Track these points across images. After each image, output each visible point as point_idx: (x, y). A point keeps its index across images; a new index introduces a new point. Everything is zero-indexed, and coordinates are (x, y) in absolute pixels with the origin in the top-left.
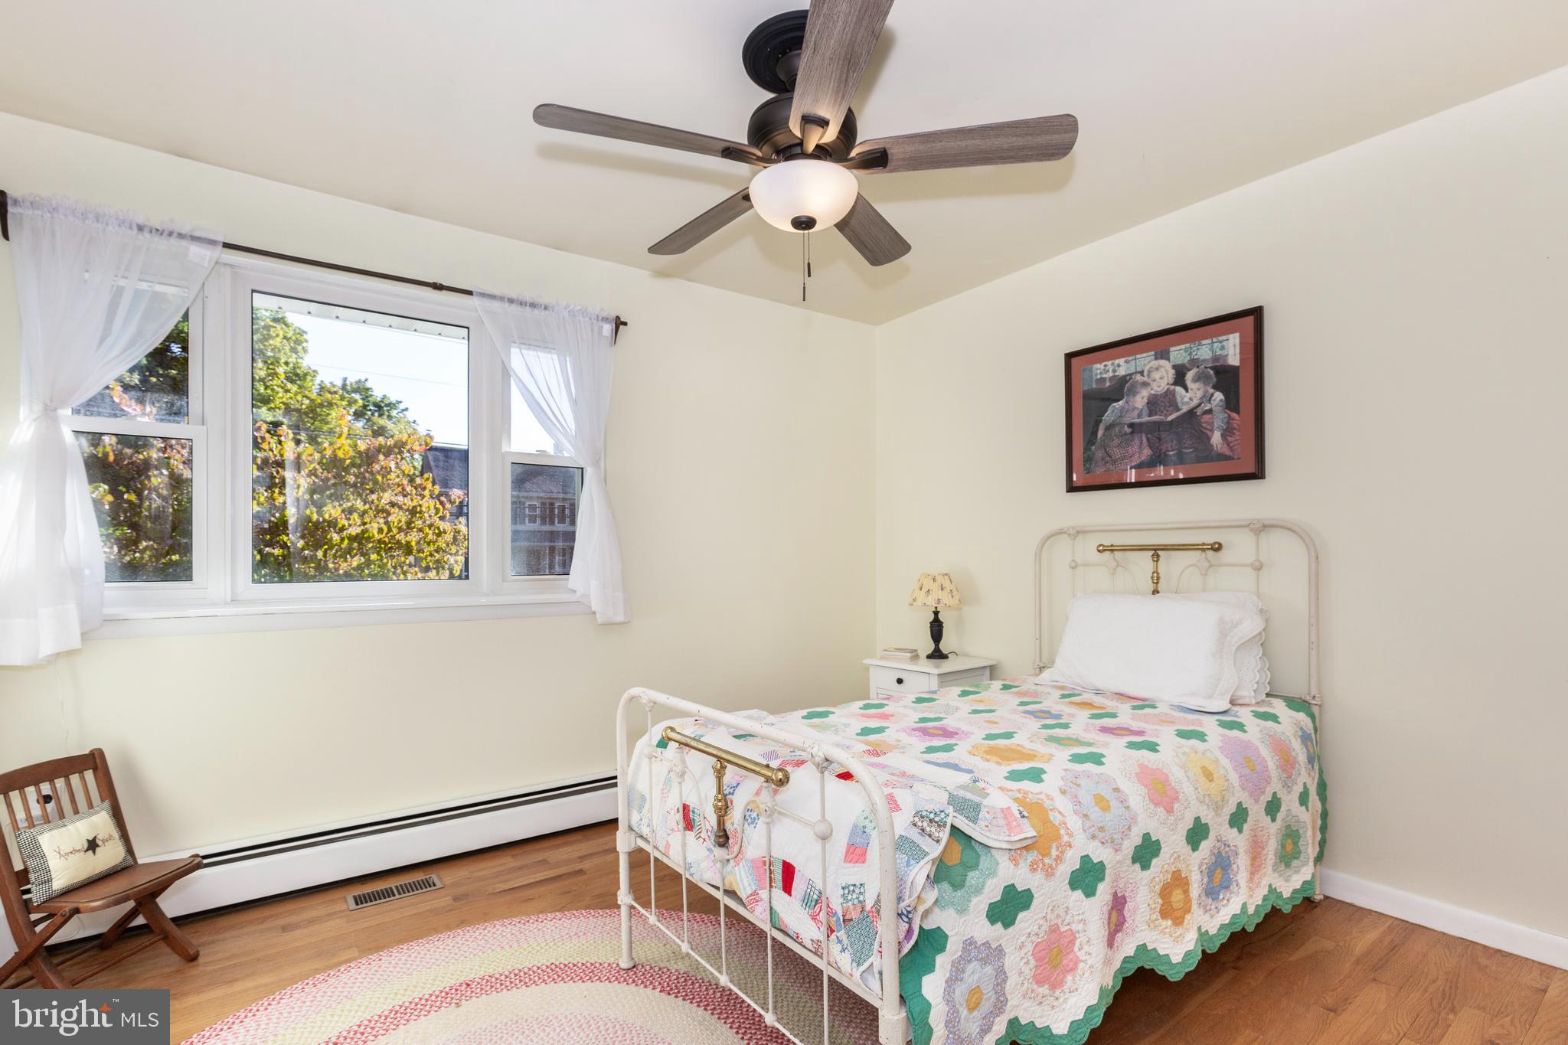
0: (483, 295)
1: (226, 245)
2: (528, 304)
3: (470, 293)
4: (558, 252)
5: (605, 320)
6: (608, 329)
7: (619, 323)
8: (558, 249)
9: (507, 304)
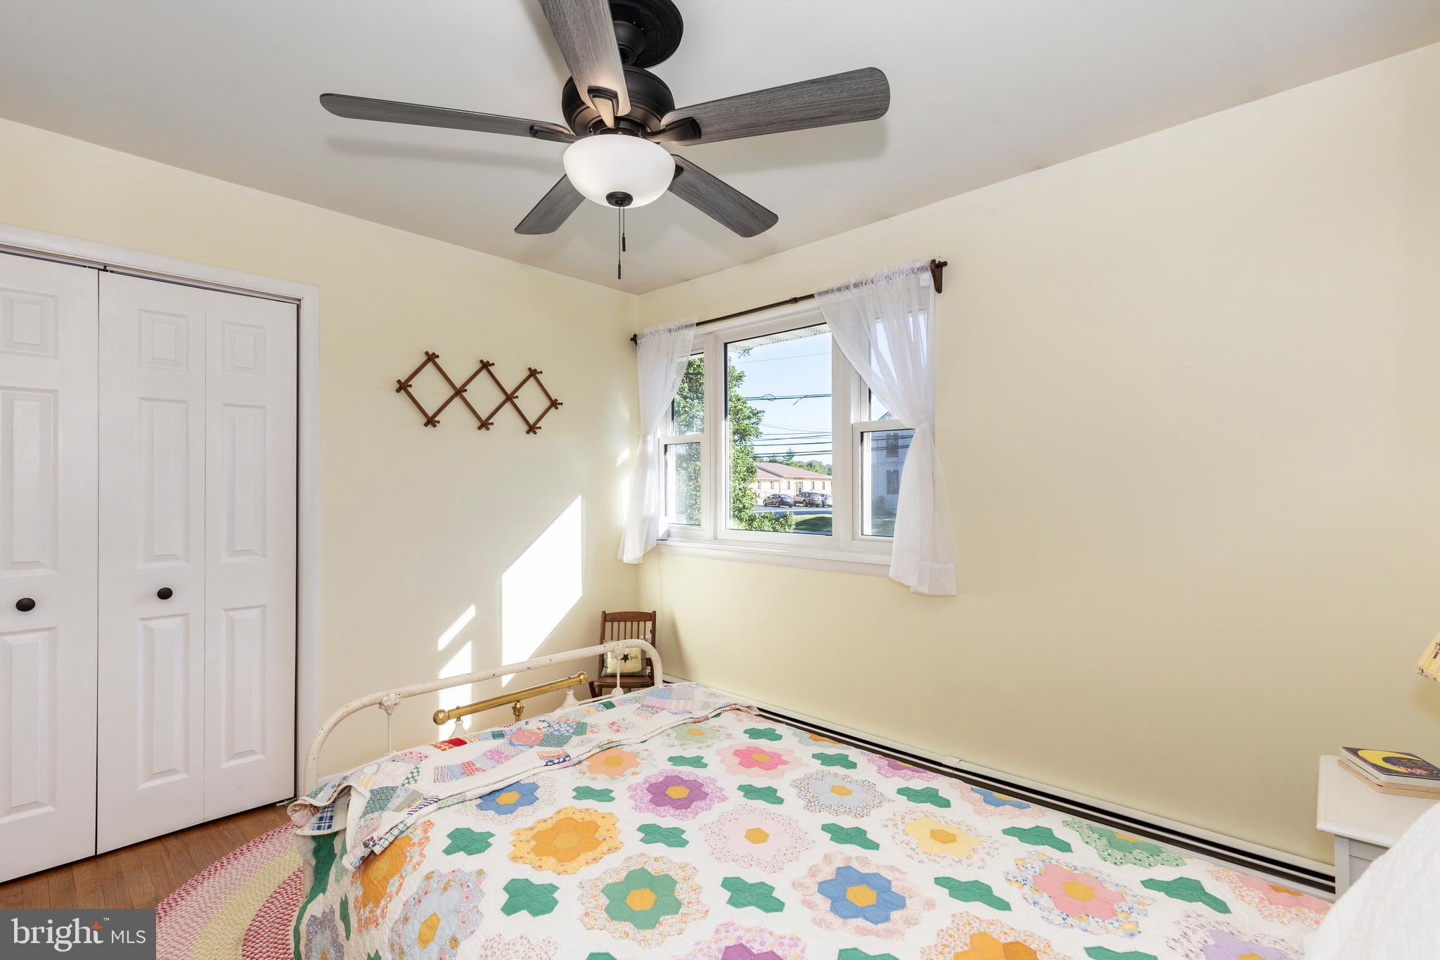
0: (820, 294)
1: (698, 324)
2: (852, 286)
3: (812, 296)
4: (887, 220)
5: (922, 269)
6: (927, 278)
7: (937, 268)
8: (886, 218)
9: (837, 294)
